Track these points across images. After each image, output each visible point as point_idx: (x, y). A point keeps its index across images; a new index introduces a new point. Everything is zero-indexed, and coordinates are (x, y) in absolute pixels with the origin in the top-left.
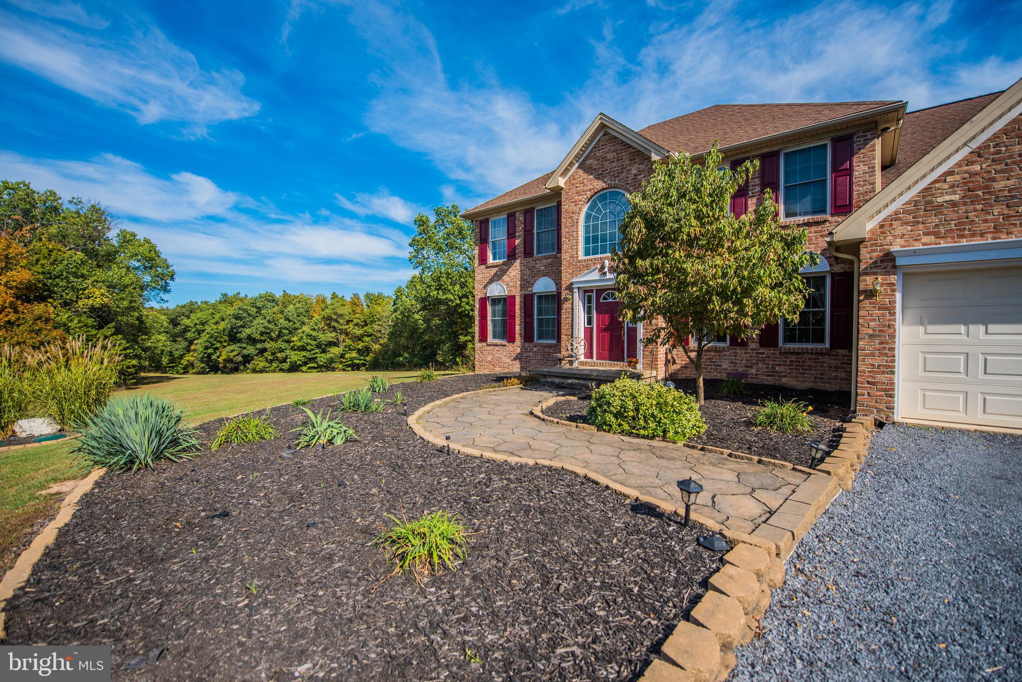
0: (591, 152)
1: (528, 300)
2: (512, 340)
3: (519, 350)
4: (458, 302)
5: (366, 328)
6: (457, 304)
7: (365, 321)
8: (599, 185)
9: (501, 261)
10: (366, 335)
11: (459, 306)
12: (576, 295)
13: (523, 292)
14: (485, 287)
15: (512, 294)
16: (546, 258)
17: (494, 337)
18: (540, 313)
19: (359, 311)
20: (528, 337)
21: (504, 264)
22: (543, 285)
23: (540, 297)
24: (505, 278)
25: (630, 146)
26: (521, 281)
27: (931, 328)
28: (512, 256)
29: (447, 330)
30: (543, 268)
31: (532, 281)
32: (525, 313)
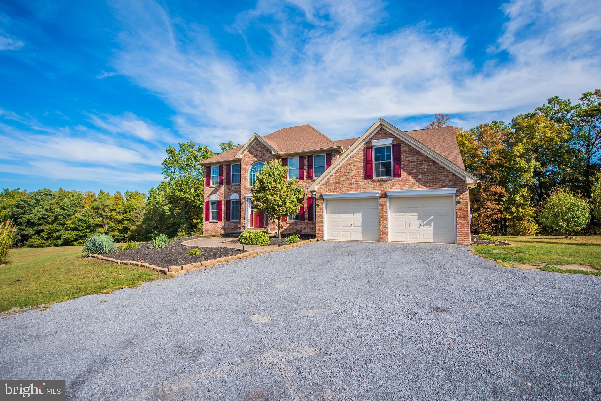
0: (252, 146)
1: (228, 203)
2: (220, 220)
3: (223, 225)
4: (193, 199)
5: (125, 215)
6: (192, 201)
7: (125, 210)
8: (255, 159)
9: (216, 185)
10: (125, 220)
11: (194, 201)
12: (247, 202)
13: (226, 199)
14: (208, 197)
15: (221, 200)
16: (236, 185)
17: (213, 219)
18: (233, 208)
19: (120, 204)
20: (228, 219)
21: (217, 186)
22: (234, 197)
23: (233, 202)
24: (218, 193)
25: (266, 147)
26: (225, 194)
27: (333, 215)
28: (221, 183)
29: (185, 216)
30: (234, 189)
31: (230, 195)
32: (226, 208)
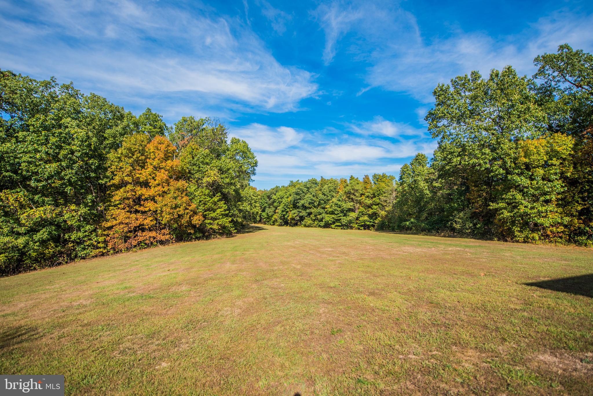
5: (374, 199)
6: (486, 169)
7: (374, 194)
10: (374, 204)
19: (369, 187)
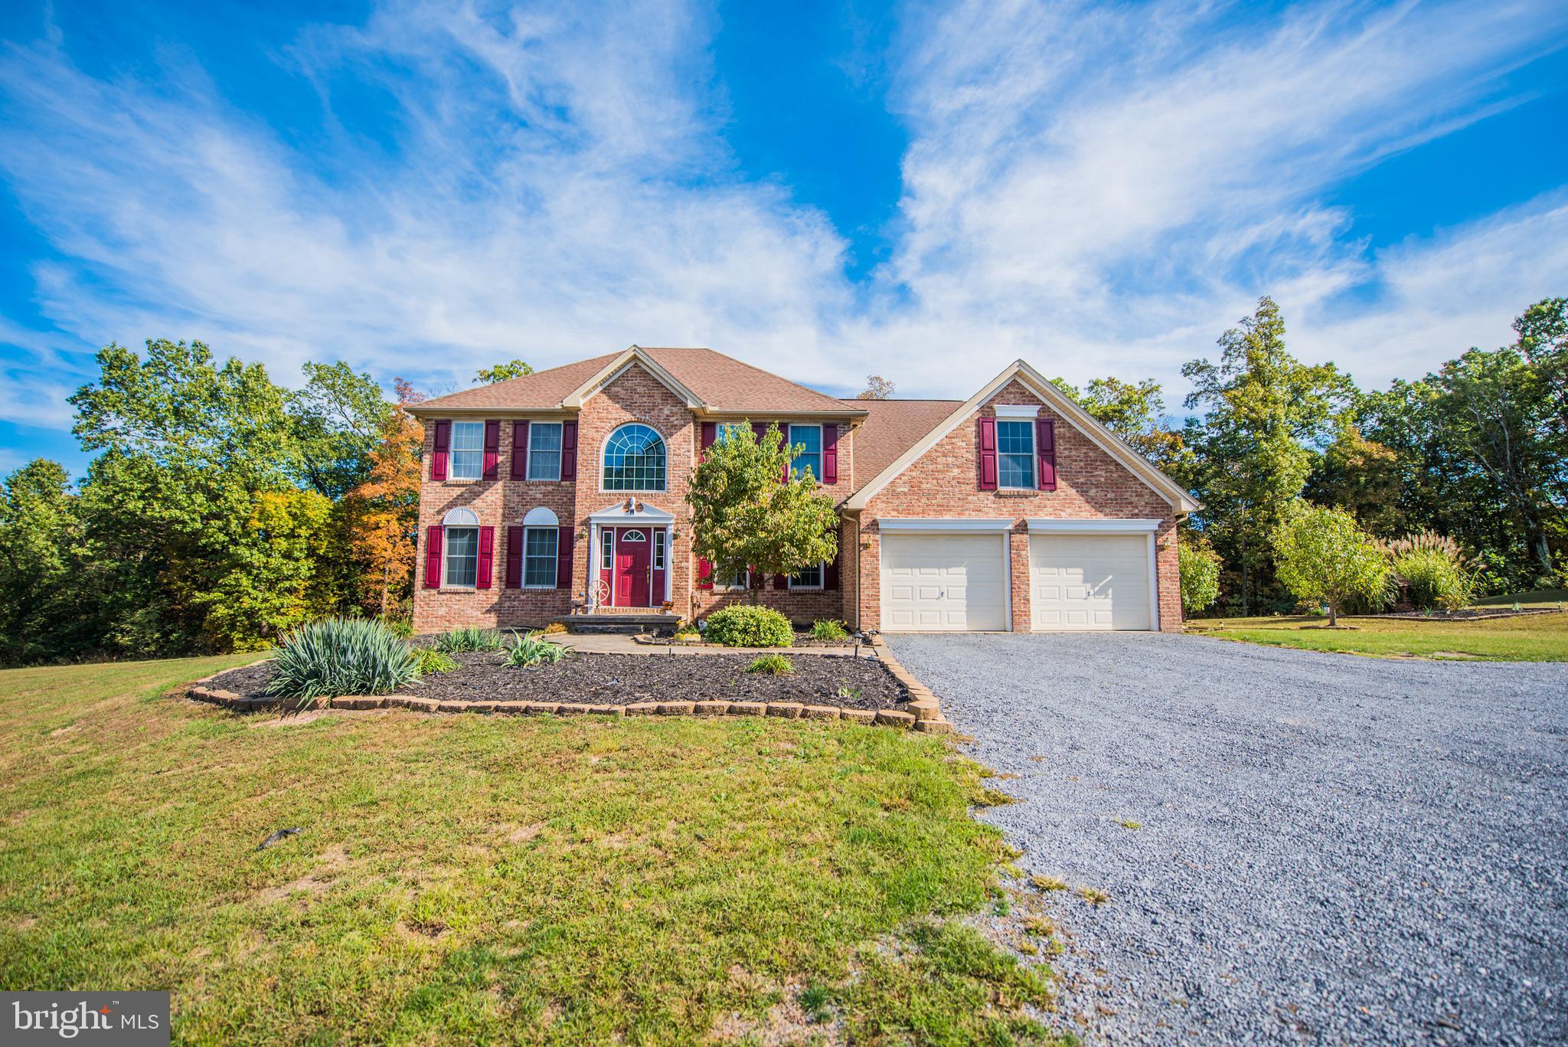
0: (618, 379)
1: (513, 535)
2: (485, 584)
3: (496, 599)
4: (198, 525)
8: (627, 416)
9: (471, 480)
11: (196, 535)
12: (594, 532)
13: (507, 524)
14: (439, 512)
15: (489, 524)
16: (545, 484)
17: (449, 582)
18: (529, 553)
20: (512, 580)
21: (476, 484)
22: (541, 517)
23: (532, 532)
24: (477, 502)
25: (663, 386)
26: (504, 508)
27: (897, 571)
28: (490, 474)
29: (139, 581)
30: (539, 496)
31: (522, 511)
32: (509, 550)
